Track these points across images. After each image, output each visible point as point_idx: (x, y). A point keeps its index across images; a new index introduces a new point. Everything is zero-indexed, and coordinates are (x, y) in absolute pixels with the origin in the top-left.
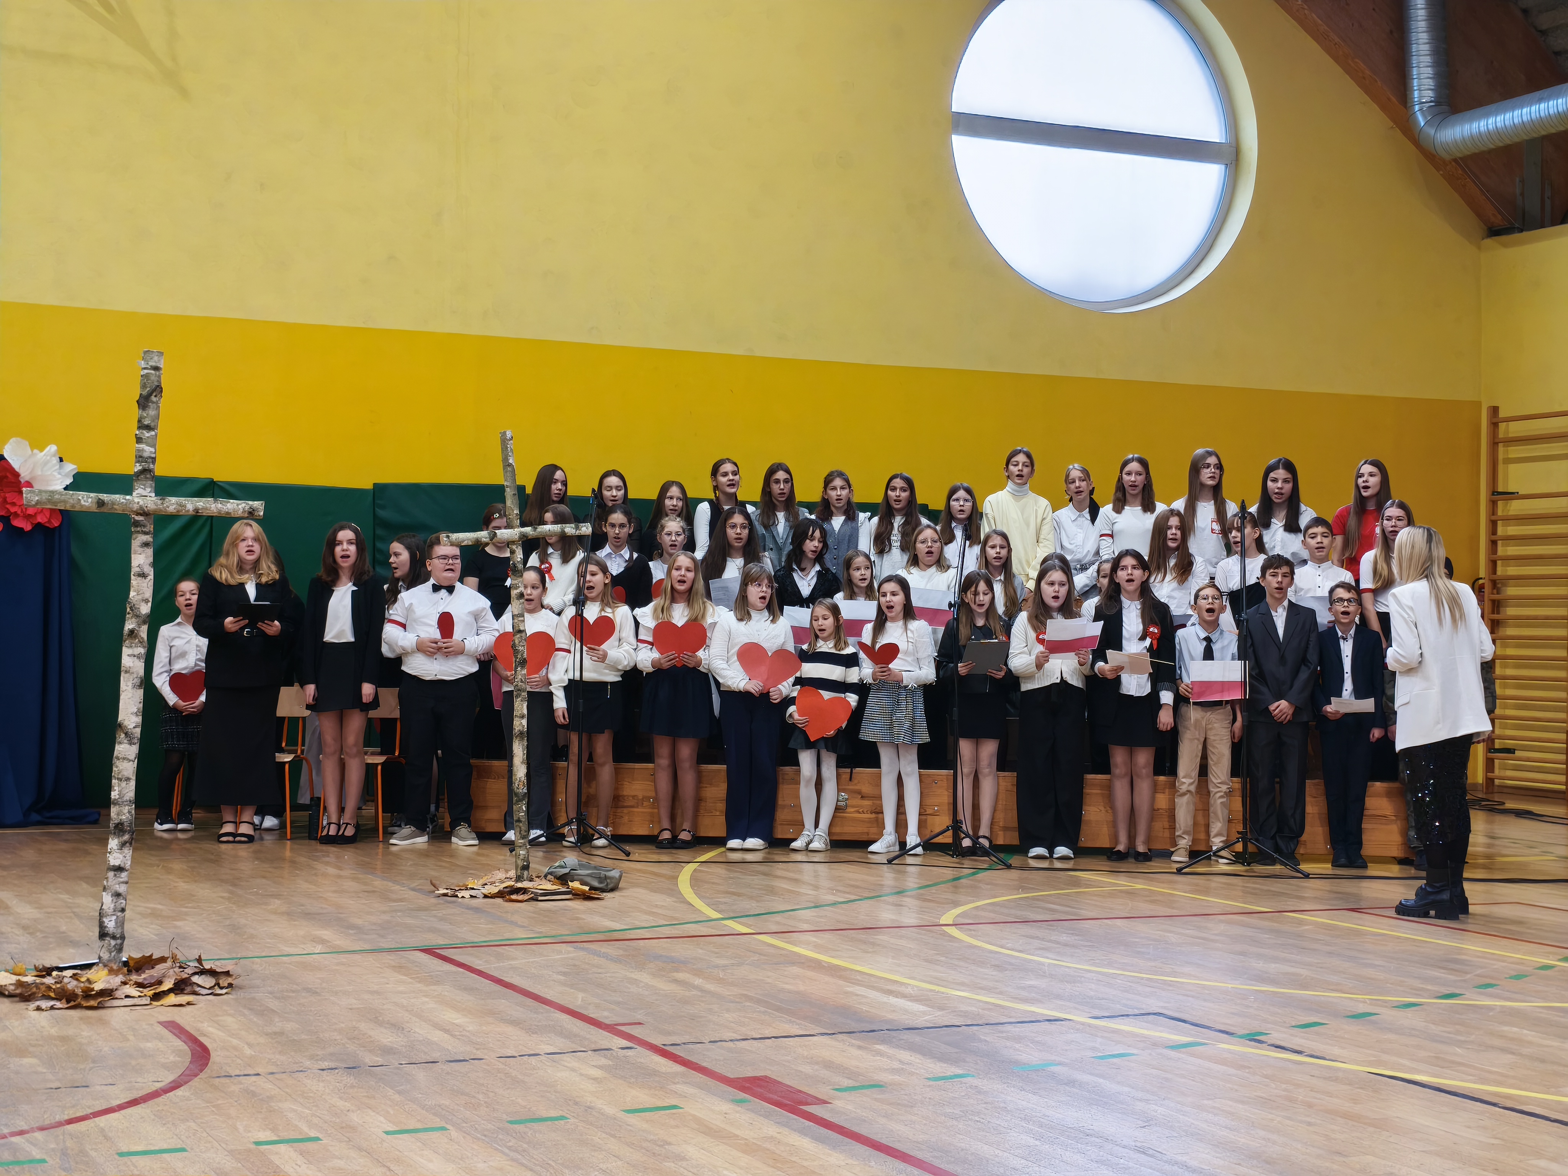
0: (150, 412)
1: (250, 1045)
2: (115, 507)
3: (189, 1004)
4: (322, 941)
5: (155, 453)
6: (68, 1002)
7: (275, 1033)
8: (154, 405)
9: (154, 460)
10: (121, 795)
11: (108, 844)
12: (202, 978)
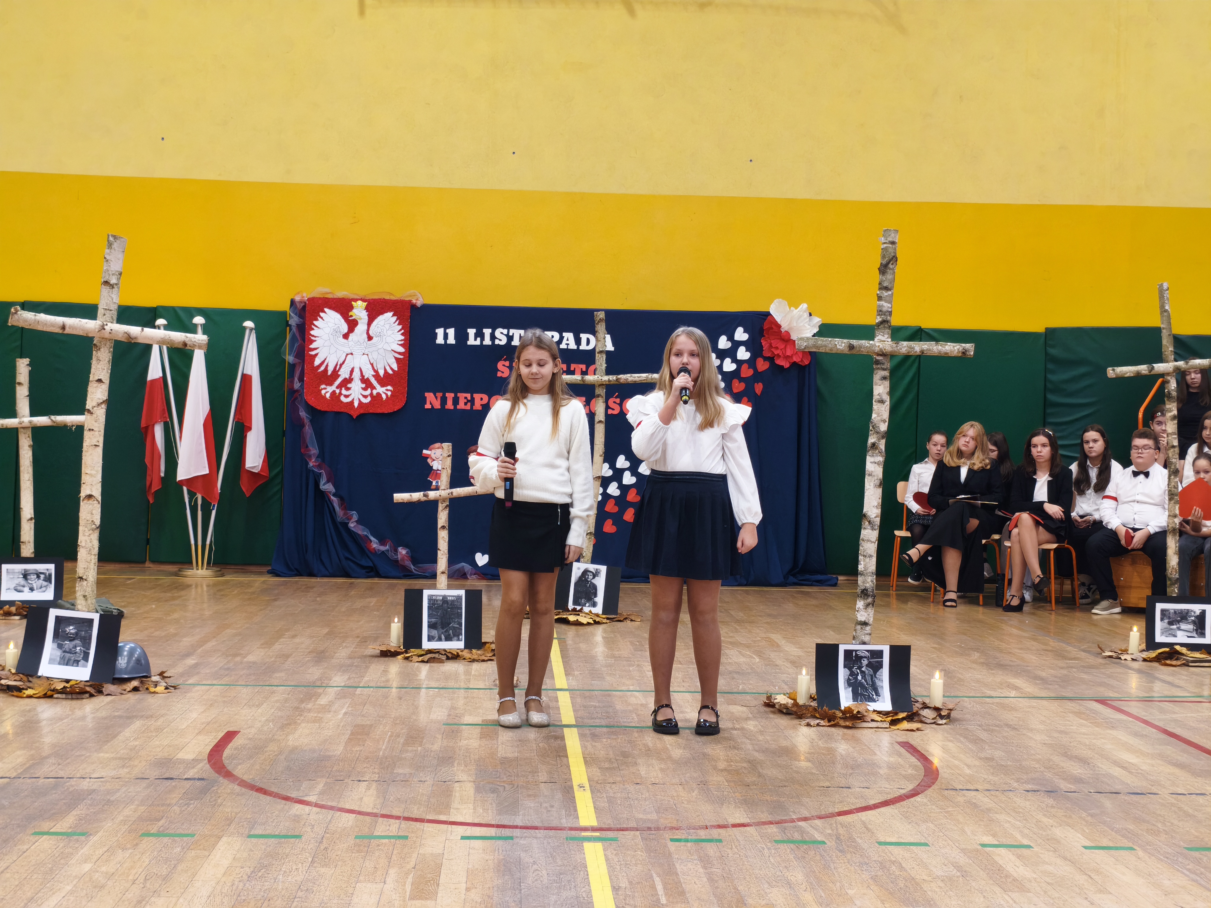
0: (888, 276)
1: (969, 766)
2: (861, 349)
3: (918, 729)
4: (1016, 688)
5: (892, 308)
6: (829, 721)
7: (987, 758)
8: (891, 271)
9: (890, 313)
10: (865, 568)
11: (856, 604)
12: (926, 710)
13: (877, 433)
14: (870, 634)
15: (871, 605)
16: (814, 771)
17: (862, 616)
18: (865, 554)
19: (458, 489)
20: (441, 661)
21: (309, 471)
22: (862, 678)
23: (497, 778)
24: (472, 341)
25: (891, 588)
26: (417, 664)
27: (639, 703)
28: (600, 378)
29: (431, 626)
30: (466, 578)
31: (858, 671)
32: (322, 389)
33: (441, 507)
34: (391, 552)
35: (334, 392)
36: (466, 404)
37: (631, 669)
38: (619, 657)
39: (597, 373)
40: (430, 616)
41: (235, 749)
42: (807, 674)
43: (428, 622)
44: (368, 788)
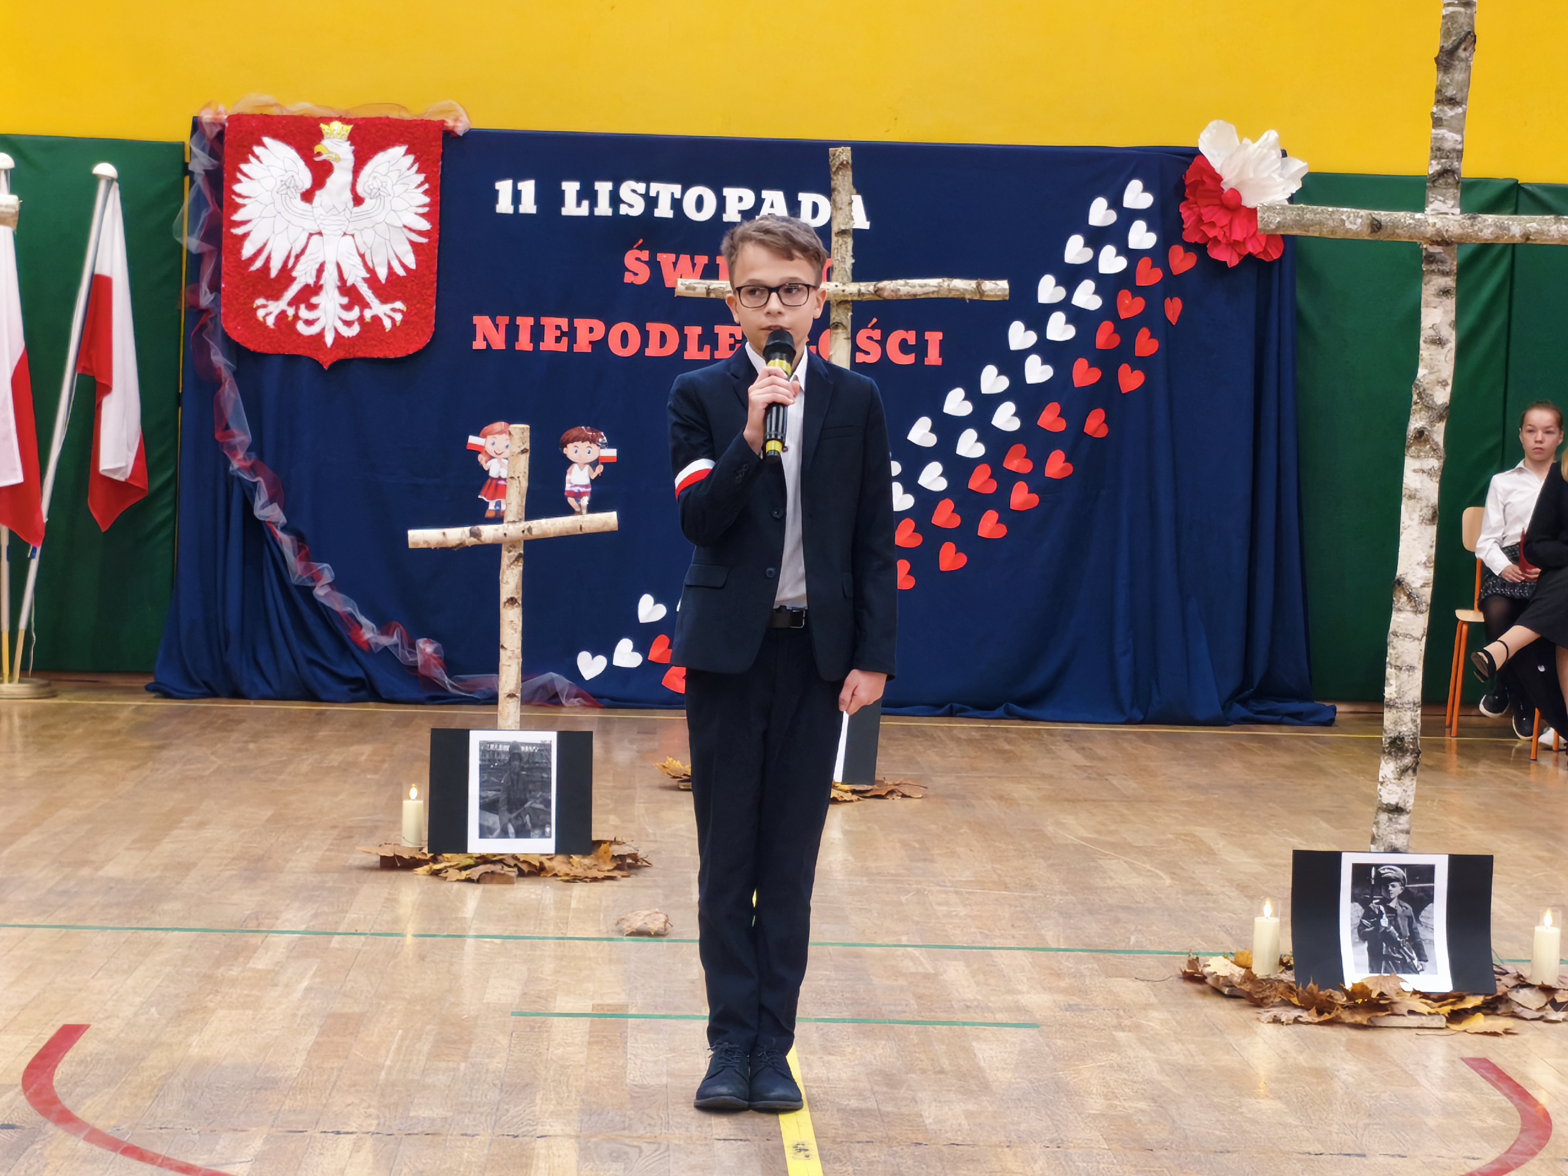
0: (1456, 75)
2: (1397, 231)
3: (1506, 1032)
5: (1462, 142)
6: (1320, 1013)
8: (1463, 65)
9: (1459, 154)
10: (1400, 693)
11: (1378, 766)
12: (1525, 992)
13: (1429, 408)
14: (1408, 832)
15: (1410, 772)
16: (1291, 1120)
17: (1390, 794)
18: (1398, 664)
19: (543, 522)
20: (506, 880)
21: (231, 480)
22: (1390, 923)
23: (624, 1129)
24: (572, 208)
25: (1447, 730)
26: (457, 885)
27: (921, 970)
28: (841, 287)
29: (487, 806)
30: (559, 704)
31: (1382, 908)
32: (259, 307)
33: (506, 558)
34: (403, 648)
35: (283, 313)
36: (558, 340)
37: (903, 899)
38: (879, 874)
39: (833, 277)
40: (483, 785)
41: (81, 1062)
42: (1275, 914)
43: (481, 798)
44: (357, 1148)
